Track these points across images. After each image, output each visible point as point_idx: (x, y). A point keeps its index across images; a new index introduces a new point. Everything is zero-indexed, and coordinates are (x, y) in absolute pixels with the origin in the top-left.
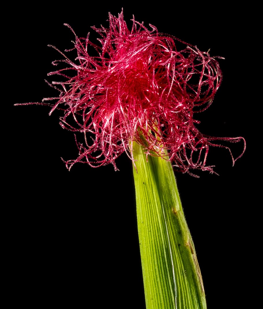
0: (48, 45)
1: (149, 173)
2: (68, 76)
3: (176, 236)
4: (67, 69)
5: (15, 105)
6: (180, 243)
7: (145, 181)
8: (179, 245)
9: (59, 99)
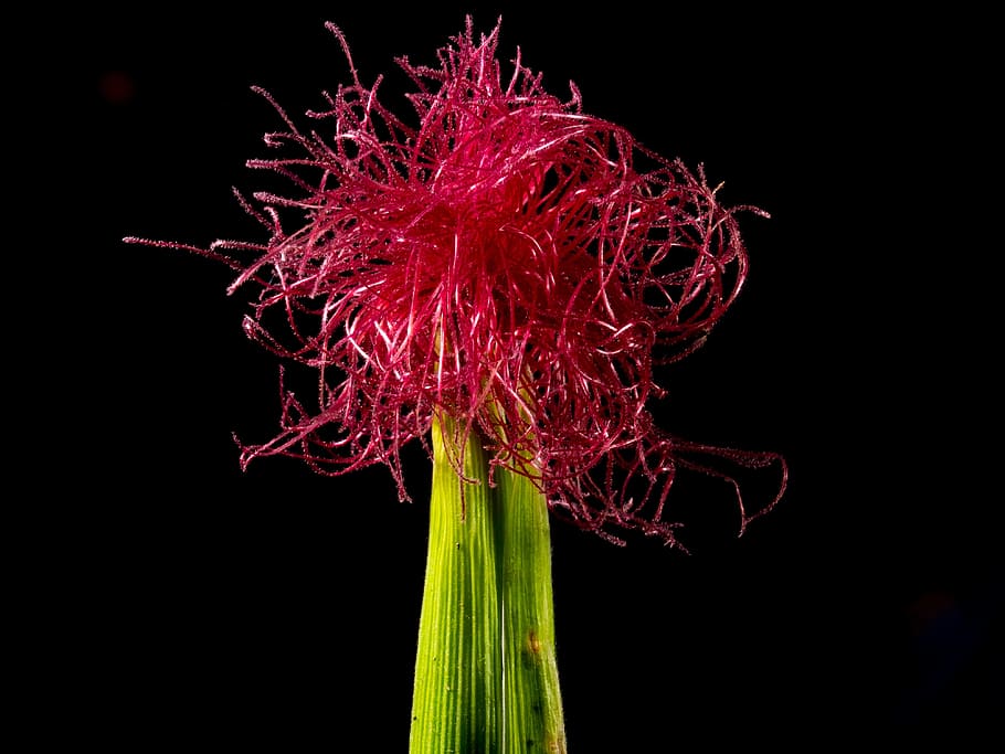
0: (253, 88)
1: (481, 518)
2: (306, 184)
3: (526, 715)
4: (306, 162)
5: (126, 239)
6: (532, 738)
7: (464, 541)
8: (529, 743)
9: (265, 252)
